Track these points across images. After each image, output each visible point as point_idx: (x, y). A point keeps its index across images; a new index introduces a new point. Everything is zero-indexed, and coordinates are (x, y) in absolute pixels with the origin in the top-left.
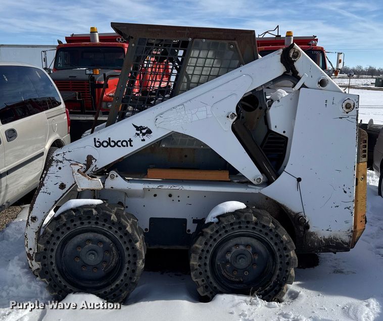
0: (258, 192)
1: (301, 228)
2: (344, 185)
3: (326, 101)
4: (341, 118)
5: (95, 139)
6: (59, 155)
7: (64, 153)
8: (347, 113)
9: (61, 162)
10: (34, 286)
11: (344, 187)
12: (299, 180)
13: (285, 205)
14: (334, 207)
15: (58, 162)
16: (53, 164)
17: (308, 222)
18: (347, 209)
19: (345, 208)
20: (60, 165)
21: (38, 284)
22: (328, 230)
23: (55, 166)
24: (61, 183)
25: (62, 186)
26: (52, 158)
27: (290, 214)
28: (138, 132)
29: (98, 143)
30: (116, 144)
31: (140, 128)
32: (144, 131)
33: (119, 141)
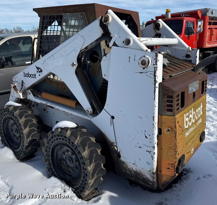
0: (90, 120)
1: (115, 155)
2: (145, 131)
3: (129, 57)
4: (141, 73)
5: (24, 72)
8: (144, 68)
11: (145, 133)
12: (113, 118)
13: (105, 134)
14: (137, 147)
17: (119, 152)
18: (148, 152)
19: (147, 151)
22: (134, 164)
27: (108, 141)
28: (38, 70)
29: (25, 75)
30: (30, 76)
31: (38, 68)
32: (40, 70)
33: (31, 74)
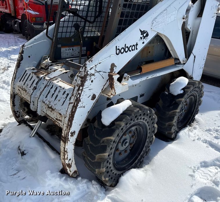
0: (182, 69)
4: (213, 17)
5: (116, 47)
6: (92, 68)
7: (96, 65)
8: (217, 14)
9: (93, 75)
10: (82, 187)
15: (91, 76)
16: (87, 79)
20: (93, 77)
21: (83, 183)
23: (89, 80)
24: (93, 94)
25: (94, 97)
26: (87, 73)
28: (142, 36)
29: (118, 51)
30: (129, 49)
31: (143, 32)
32: (145, 35)
33: (131, 46)
